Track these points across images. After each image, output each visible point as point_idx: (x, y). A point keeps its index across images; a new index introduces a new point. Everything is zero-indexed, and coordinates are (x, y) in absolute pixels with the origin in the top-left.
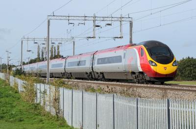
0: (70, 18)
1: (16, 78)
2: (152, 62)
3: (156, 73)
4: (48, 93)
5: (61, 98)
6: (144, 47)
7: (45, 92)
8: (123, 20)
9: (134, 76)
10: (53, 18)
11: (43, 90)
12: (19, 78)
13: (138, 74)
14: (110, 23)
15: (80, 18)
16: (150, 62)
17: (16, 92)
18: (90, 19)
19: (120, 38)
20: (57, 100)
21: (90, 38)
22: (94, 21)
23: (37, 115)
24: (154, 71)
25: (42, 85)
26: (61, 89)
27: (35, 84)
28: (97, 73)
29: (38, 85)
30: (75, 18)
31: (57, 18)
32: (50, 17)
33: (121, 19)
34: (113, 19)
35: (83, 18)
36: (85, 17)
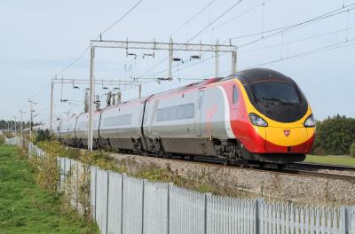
0: (129, 45)
1: (36, 147)
2: (257, 116)
3: (266, 143)
4: (75, 175)
5: (93, 184)
6: (239, 83)
7: (70, 174)
8: (220, 48)
9: (218, 147)
10: (100, 44)
11: (68, 169)
12: (39, 147)
13: (225, 144)
15: (146, 46)
16: (253, 118)
17: (33, 172)
18: (163, 46)
20: (85, 189)
21: (163, 79)
22: (171, 50)
23: (52, 214)
24: (261, 138)
25: (68, 160)
26: (93, 169)
27: (58, 159)
28: (151, 140)
30: (138, 45)
31: (108, 44)
32: (95, 43)
33: (216, 48)
34: (203, 48)
35: (152, 46)
36: (155, 43)
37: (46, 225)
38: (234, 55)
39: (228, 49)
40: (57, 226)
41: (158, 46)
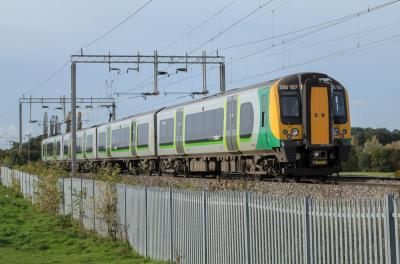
0: (112, 59)
1: (17, 172)
8: (207, 60)
10: (81, 59)
14: (183, 66)
15: (130, 60)
17: (17, 196)
18: (148, 60)
19: (203, 93)
21: (149, 94)
22: (156, 63)
30: (121, 59)
31: (89, 59)
32: (76, 59)
33: (203, 60)
34: (189, 60)
35: (136, 59)
36: (139, 56)
38: (223, 68)
39: (215, 60)
41: (142, 59)
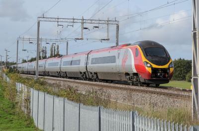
0: (59, 20)
5: (31, 97)
8: (110, 22)
10: (43, 19)
12: (8, 77)
15: (69, 21)
18: (78, 21)
19: (107, 40)
20: (28, 100)
22: (83, 23)
23: (11, 114)
25: (20, 84)
26: (32, 89)
29: (18, 84)
30: (64, 20)
31: (47, 20)
32: (40, 19)
33: (108, 22)
34: (101, 22)
35: (72, 20)
36: (74, 19)
37: (6, 120)
38: (118, 27)
39: (115, 22)
40: (12, 121)
41: (75, 21)
